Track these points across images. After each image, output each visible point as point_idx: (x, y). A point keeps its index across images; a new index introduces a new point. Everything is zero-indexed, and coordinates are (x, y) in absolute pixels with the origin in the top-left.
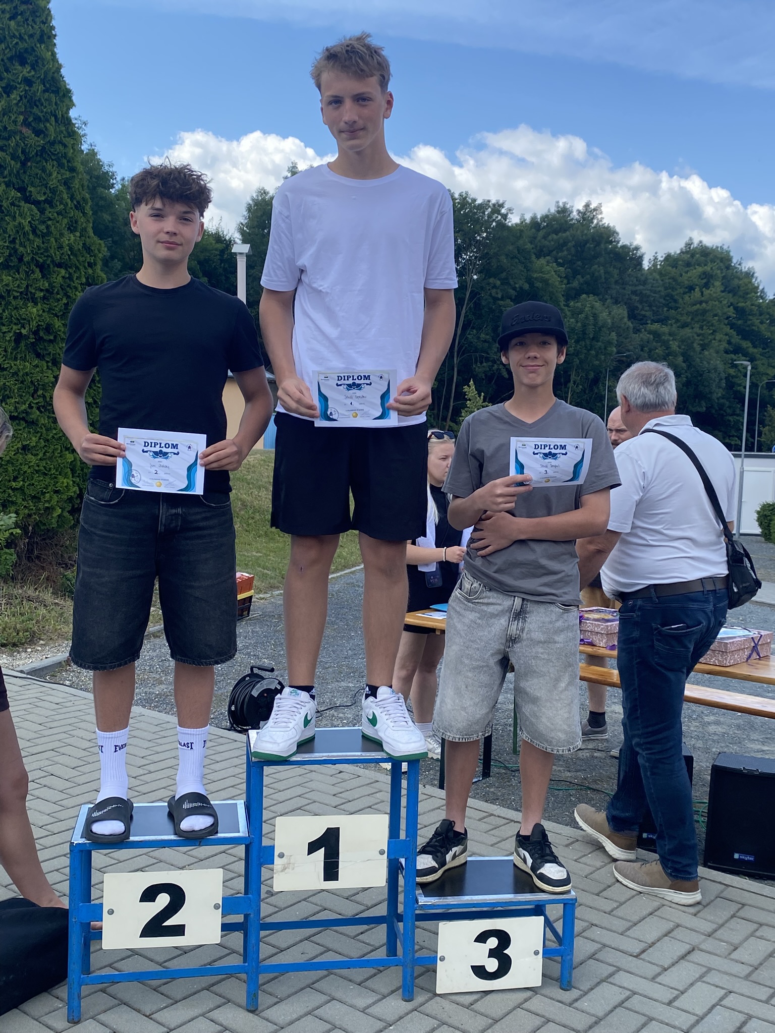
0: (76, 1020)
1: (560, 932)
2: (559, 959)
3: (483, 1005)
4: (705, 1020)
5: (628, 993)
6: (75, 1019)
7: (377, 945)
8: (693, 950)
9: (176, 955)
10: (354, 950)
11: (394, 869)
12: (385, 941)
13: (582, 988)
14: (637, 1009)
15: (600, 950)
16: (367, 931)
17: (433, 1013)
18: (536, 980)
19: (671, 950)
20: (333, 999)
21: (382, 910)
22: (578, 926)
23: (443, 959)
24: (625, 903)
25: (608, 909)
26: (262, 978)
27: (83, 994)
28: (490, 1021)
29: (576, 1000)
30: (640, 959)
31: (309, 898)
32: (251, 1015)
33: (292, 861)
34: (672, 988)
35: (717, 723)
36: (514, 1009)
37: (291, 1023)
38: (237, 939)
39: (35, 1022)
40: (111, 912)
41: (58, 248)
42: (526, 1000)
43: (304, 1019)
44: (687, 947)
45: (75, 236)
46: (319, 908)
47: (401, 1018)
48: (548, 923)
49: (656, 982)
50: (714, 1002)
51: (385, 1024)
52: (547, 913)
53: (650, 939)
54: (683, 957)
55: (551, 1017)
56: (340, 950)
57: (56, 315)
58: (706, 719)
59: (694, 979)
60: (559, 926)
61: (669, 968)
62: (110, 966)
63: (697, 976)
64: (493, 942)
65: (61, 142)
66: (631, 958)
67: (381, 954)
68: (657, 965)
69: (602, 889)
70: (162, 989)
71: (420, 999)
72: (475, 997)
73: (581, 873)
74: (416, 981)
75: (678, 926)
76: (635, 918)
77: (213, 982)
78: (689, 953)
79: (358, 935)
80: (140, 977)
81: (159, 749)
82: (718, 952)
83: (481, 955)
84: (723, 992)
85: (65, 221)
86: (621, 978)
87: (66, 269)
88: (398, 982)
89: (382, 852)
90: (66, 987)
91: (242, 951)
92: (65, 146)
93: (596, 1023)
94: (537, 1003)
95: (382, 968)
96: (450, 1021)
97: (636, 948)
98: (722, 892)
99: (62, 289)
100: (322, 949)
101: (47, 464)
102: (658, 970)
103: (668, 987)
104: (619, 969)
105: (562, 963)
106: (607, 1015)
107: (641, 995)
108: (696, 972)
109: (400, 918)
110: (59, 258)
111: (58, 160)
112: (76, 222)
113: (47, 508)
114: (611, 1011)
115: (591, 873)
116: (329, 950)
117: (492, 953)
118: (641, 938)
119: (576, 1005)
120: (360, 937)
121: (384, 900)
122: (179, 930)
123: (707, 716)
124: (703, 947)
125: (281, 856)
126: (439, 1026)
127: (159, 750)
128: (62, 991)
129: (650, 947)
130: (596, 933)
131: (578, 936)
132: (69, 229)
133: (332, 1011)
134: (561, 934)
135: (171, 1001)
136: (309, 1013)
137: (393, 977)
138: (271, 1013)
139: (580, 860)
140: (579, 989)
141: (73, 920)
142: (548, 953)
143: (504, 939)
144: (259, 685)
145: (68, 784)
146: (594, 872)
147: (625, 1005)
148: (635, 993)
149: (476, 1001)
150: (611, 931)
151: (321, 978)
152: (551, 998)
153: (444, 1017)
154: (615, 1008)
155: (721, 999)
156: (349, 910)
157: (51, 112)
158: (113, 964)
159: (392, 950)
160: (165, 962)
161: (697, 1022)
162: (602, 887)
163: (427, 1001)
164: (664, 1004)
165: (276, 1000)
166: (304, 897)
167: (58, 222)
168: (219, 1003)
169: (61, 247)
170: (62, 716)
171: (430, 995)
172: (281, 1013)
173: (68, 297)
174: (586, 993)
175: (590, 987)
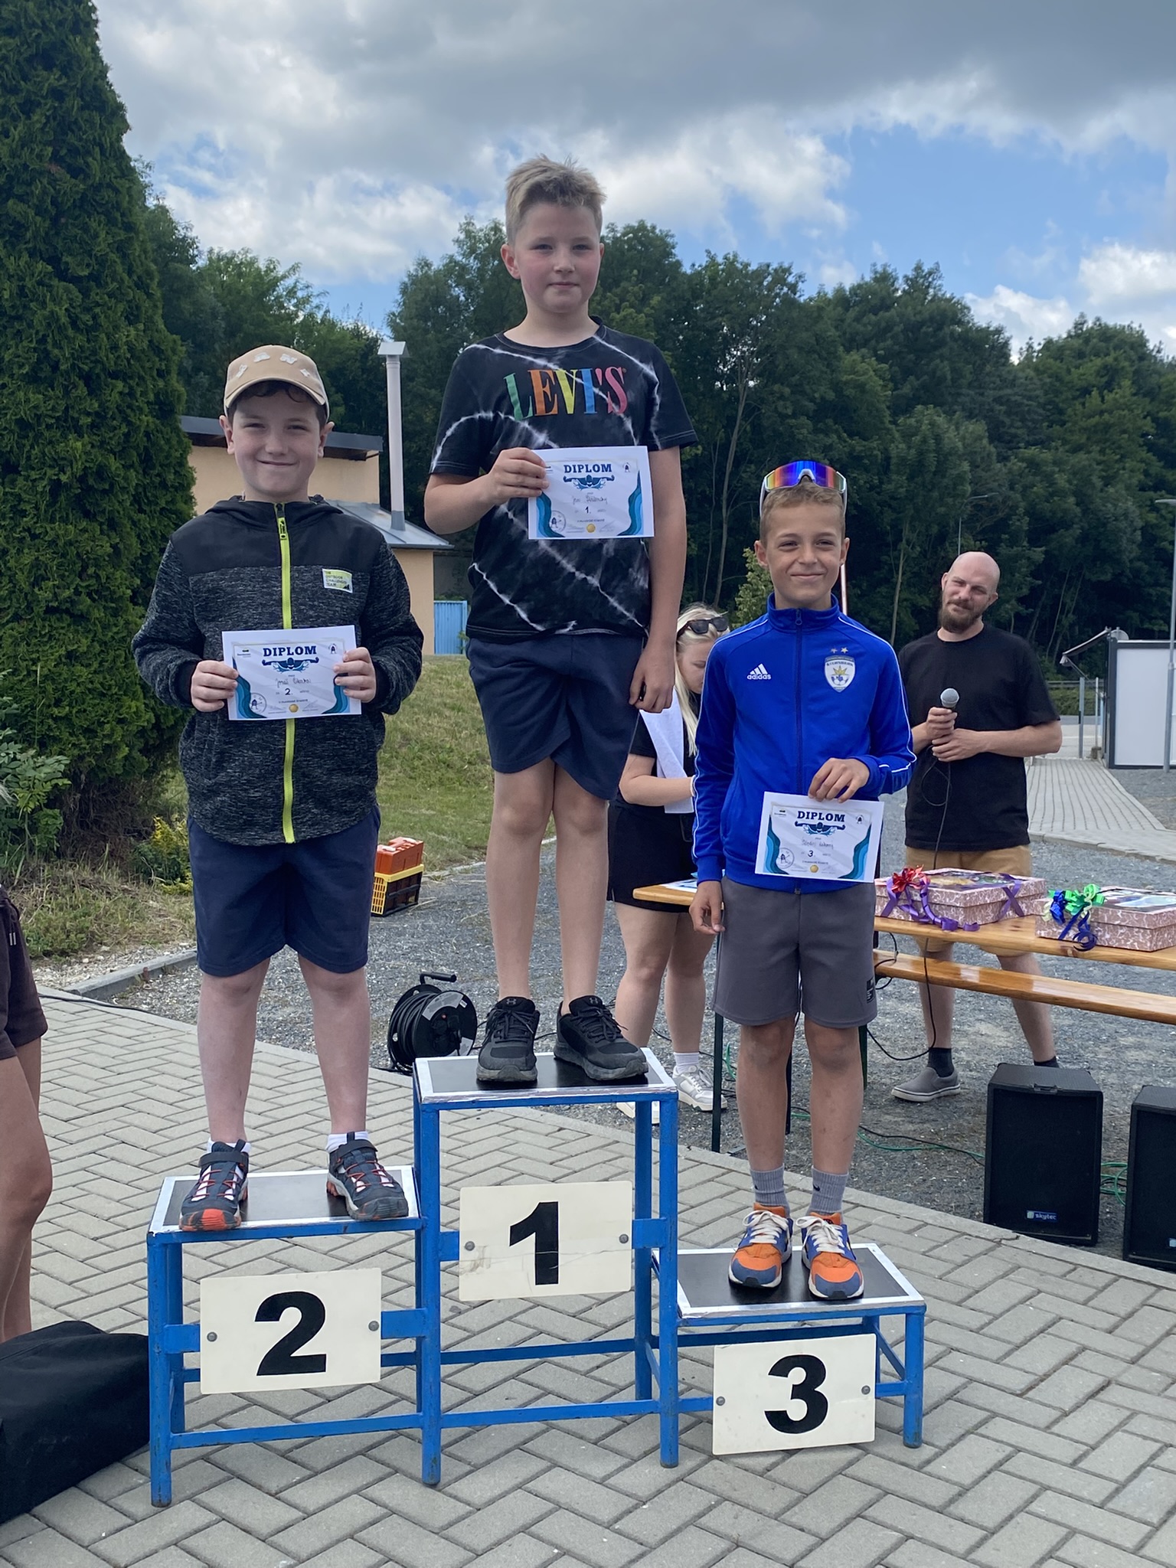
0: (165, 1501)
1: (902, 1360)
2: (901, 1399)
3: (785, 1471)
4: (1130, 1487)
5: (1009, 1449)
6: (162, 1501)
7: (622, 1384)
8: (1109, 1383)
9: (314, 1404)
10: (587, 1394)
11: (643, 1267)
12: (633, 1378)
13: (937, 1443)
14: (1023, 1474)
15: (964, 1386)
16: (605, 1363)
17: (709, 1484)
18: (866, 1433)
19: (1072, 1384)
20: (555, 1465)
21: (628, 1332)
22: (929, 1351)
23: (721, 1402)
24: (1001, 1315)
25: (975, 1325)
26: (447, 1434)
27: (173, 1464)
28: (797, 1494)
29: (928, 1462)
30: (1028, 1399)
31: (516, 1315)
32: (430, 1490)
33: (487, 1255)
34: (1077, 1442)
35: (1140, 1047)
36: (833, 1476)
37: (492, 1502)
38: (406, 1379)
39: (103, 1505)
40: (212, 1337)
41: (111, 348)
42: (851, 1463)
43: (511, 1495)
44: (1100, 1380)
45: (137, 330)
46: (531, 1331)
47: (660, 1492)
48: (882, 1346)
49: (1052, 1433)
50: (1142, 1461)
51: (635, 1502)
52: (881, 1331)
53: (1041, 1368)
54: (1093, 1395)
55: (892, 1487)
56: (565, 1392)
57: (112, 451)
58: (1123, 1041)
59: (1111, 1428)
60: (900, 1351)
61: (1071, 1412)
62: (215, 1422)
63: (1116, 1423)
64: (798, 1375)
65: (110, 186)
66: (1012, 1398)
67: (629, 1396)
68: (1054, 1408)
69: (965, 1295)
70: (293, 1454)
71: (687, 1463)
72: (773, 1459)
73: (933, 1272)
74: (682, 1436)
75: (1084, 1349)
76: (1017, 1339)
77: (370, 1443)
78: (1102, 1388)
79: (592, 1370)
80: (258, 1436)
81: (284, 1101)
82: (1147, 1387)
83: (781, 1395)
84: (1156, 1446)
85: (121, 307)
86: (997, 1428)
87: (124, 380)
88: (654, 1437)
89: (623, 1239)
90: (149, 1453)
91: (414, 1395)
92: (117, 191)
93: (960, 1495)
94: (868, 1467)
95: (628, 1418)
96: (734, 1495)
97: (1020, 1382)
98: (1151, 1296)
99: (120, 412)
100: (536, 1392)
101: (105, 678)
102: (1056, 1414)
103: (1071, 1440)
104: (994, 1415)
105: (907, 1406)
106: (977, 1482)
107: (1028, 1452)
108: (1115, 1417)
109: (655, 1342)
110: (112, 363)
111: (107, 214)
112: (138, 308)
113: (108, 745)
114: (984, 1477)
115: (949, 1272)
116: (547, 1392)
117: (798, 1392)
118: (1028, 1368)
119: (928, 1468)
120: (595, 1373)
121: (630, 1318)
122: (317, 1363)
123: (1123, 1036)
124: (1124, 1379)
125: (470, 1247)
126: (718, 1503)
127: (284, 1103)
128: (144, 1460)
129: (1042, 1381)
130: (955, 1361)
131: (930, 1366)
132: (127, 318)
133: (555, 1484)
134: (903, 1362)
135: (308, 1472)
136: (519, 1487)
137: (647, 1431)
138: (462, 1488)
139: (931, 1253)
140: (933, 1445)
141: (154, 1349)
142: (882, 1391)
143: (815, 1369)
144: (433, 1002)
145: (148, 1156)
146: (953, 1270)
147: (1004, 1467)
148: (1019, 1450)
149: (775, 1465)
150: (980, 1357)
151: (537, 1435)
152: (890, 1460)
153: (724, 1489)
154: (989, 1472)
155: (1153, 1457)
156: (579, 1333)
157: (94, 139)
158: (218, 1419)
159: (644, 1390)
160: (298, 1414)
161: (1117, 1491)
162: (966, 1292)
163: (699, 1466)
164: (1065, 1465)
165: (468, 1468)
166: (507, 1316)
167: (110, 308)
168: (380, 1475)
169: (115, 348)
170: (137, 1056)
171: (704, 1457)
172: (476, 1488)
173: (129, 424)
174: (944, 1451)
175: (949, 1442)
